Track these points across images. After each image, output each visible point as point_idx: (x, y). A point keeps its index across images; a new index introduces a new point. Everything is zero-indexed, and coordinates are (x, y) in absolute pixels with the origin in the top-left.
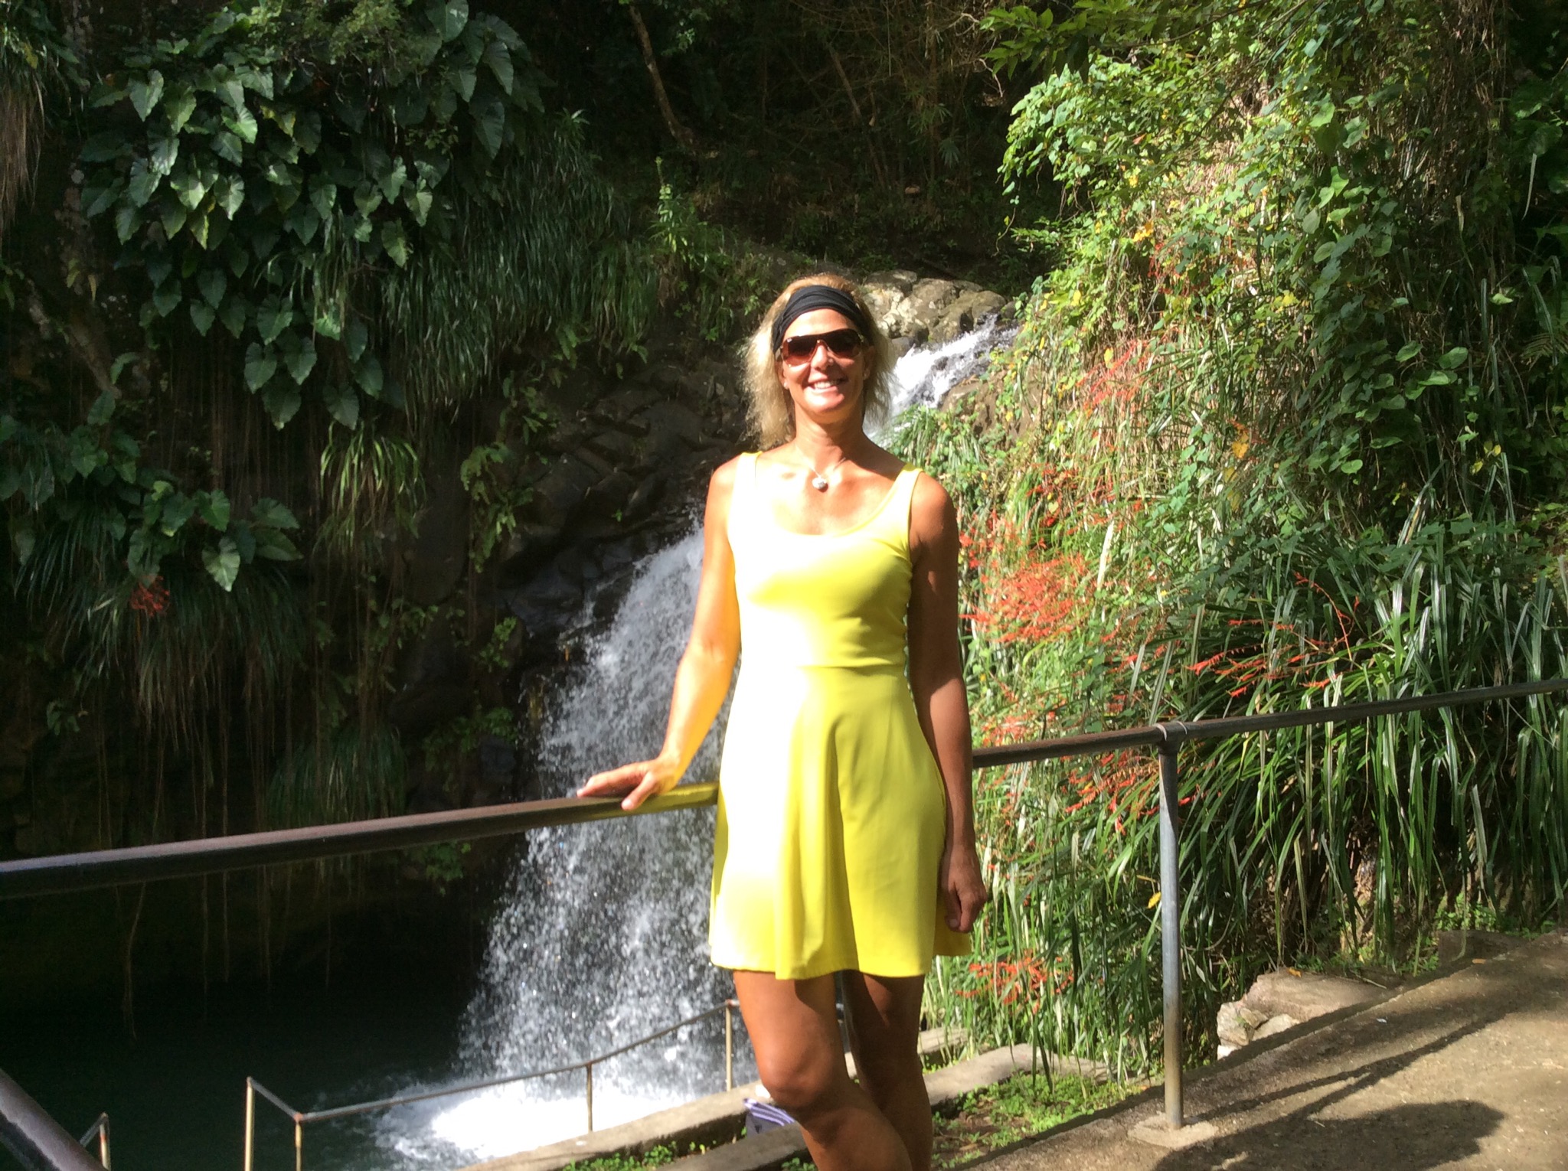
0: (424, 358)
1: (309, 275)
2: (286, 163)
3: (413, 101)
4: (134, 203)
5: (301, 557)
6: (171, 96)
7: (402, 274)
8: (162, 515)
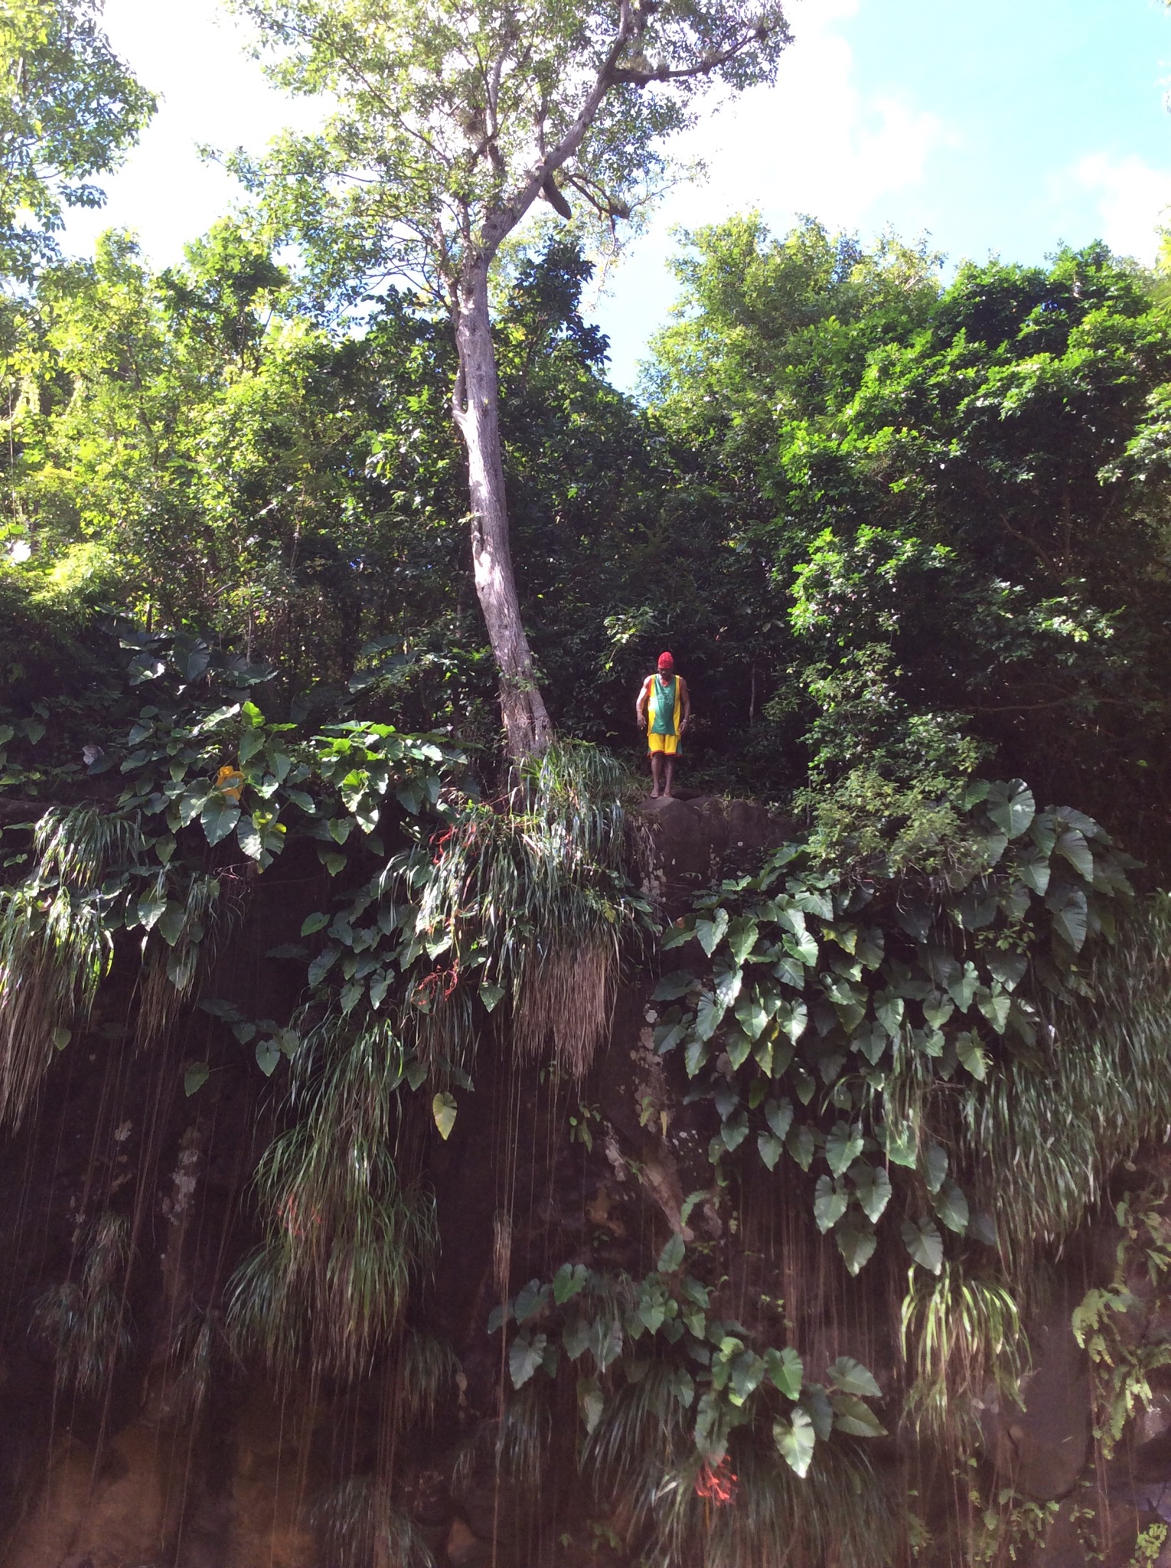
0: (1016, 1183)
1: (879, 1095)
2: (848, 981)
3: (982, 902)
4: (700, 1037)
5: (885, 1433)
6: (736, 930)
7: (982, 1089)
8: (730, 1379)
